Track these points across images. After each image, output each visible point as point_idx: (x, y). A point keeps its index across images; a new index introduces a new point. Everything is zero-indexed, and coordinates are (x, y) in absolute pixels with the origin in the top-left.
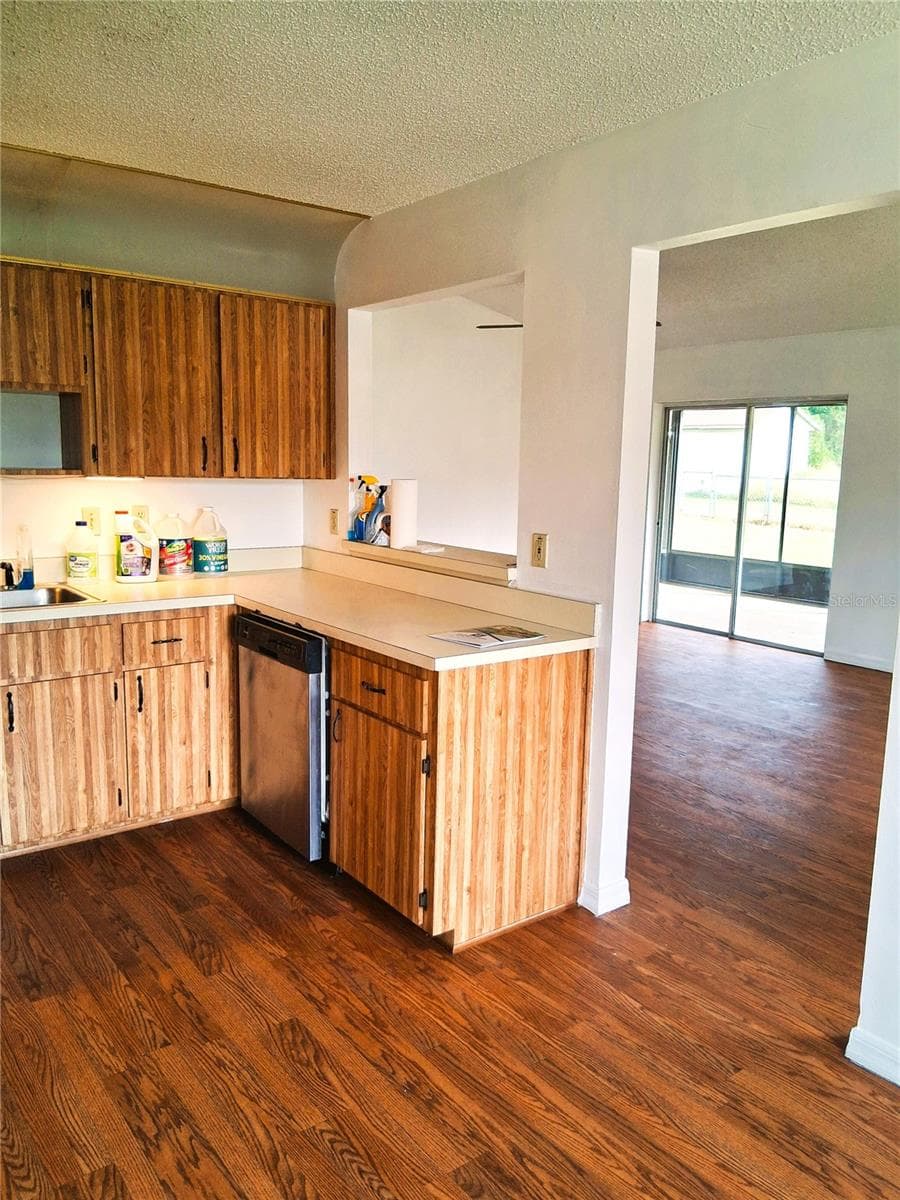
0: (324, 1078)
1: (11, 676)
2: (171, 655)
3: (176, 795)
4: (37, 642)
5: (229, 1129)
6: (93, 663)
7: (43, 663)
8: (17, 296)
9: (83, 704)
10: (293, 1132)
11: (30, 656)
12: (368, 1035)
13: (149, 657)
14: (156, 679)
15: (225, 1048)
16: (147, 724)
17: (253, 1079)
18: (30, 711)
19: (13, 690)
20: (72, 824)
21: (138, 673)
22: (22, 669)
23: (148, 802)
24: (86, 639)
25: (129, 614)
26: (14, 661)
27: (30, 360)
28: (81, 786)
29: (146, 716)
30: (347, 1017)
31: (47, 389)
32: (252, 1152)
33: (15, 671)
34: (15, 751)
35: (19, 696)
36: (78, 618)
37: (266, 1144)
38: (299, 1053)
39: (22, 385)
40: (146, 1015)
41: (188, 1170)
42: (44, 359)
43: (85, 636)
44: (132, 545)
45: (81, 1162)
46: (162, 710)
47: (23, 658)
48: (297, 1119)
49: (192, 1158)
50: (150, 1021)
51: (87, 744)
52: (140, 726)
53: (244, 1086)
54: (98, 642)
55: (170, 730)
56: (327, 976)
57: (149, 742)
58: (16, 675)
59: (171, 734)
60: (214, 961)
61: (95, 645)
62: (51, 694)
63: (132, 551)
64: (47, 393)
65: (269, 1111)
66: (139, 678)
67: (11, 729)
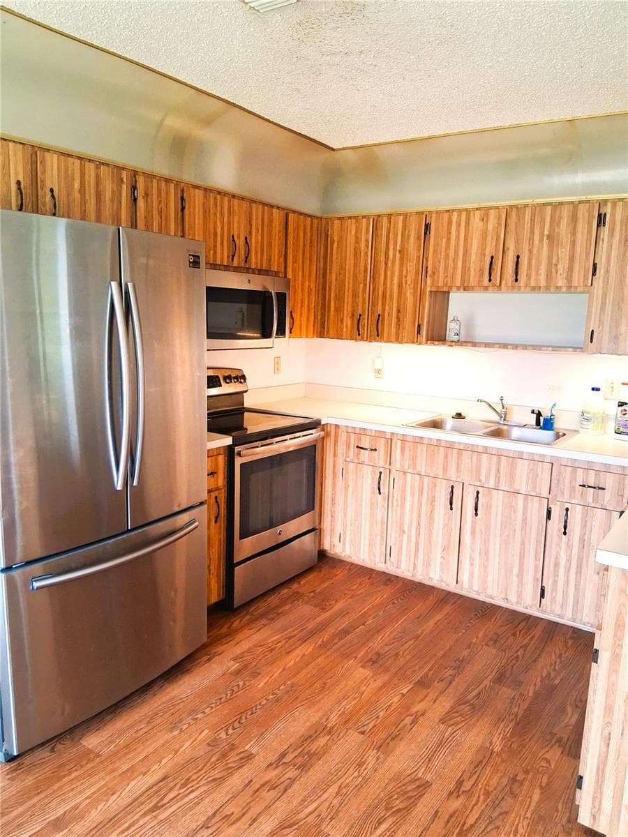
0: (380, 823)
1: (480, 481)
2: (595, 499)
3: (586, 611)
4: (499, 462)
5: (306, 793)
6: (534, 488)
7: (501, 479)
8: (551, 225)
9: (524, 514)
10: (318, 826)
11: (493, 471)
12: (444, 832)
13: (578, 495)
14: (580, 515)
15: (377, 761)
16: (569, 546)
17: (357, 786)
18: (489, 507)
19: (480, 490)
20: (506, 595)
21: (567, 505)
22: (487, 478)
23: (563, 605)
24: (532, 469)
25: (568, 459)
26: (483, 471)
27: (553, 270)
28: (515, 571)
29: (569, 540)
30: (454, 813)
31: (564, 289)
32: (292, 811)
33: (483, 478)
34: (477, 530)
35: (483, 495)
36: (529, 453)
37: (302, 815)
38: (397, 799)
39: (547, 288)
40: (381, 714)
41: (264, 788)
42: (564, 269)
43: (531, 467)
44: (625, 410)
45: (253, 742)
46: (582, 540)
47: (489, 471)
48: (331, 823)
49: (274, 786)
50: (377, 718)
51: (523, 543)
52: (563, 546)
53: (348, 784)
54: (540, 474)
55: (588, 557)
56: (494, 782)
57: (569, 560)
58: (483, 480)
59: (587, 561)
60: (458, 719)
61: (537, 476)
62: (503, 502)
63: (625, 414)
64: (564, 293)
65: (332, 805)
66: (567, 510)
67: (476, 514)
